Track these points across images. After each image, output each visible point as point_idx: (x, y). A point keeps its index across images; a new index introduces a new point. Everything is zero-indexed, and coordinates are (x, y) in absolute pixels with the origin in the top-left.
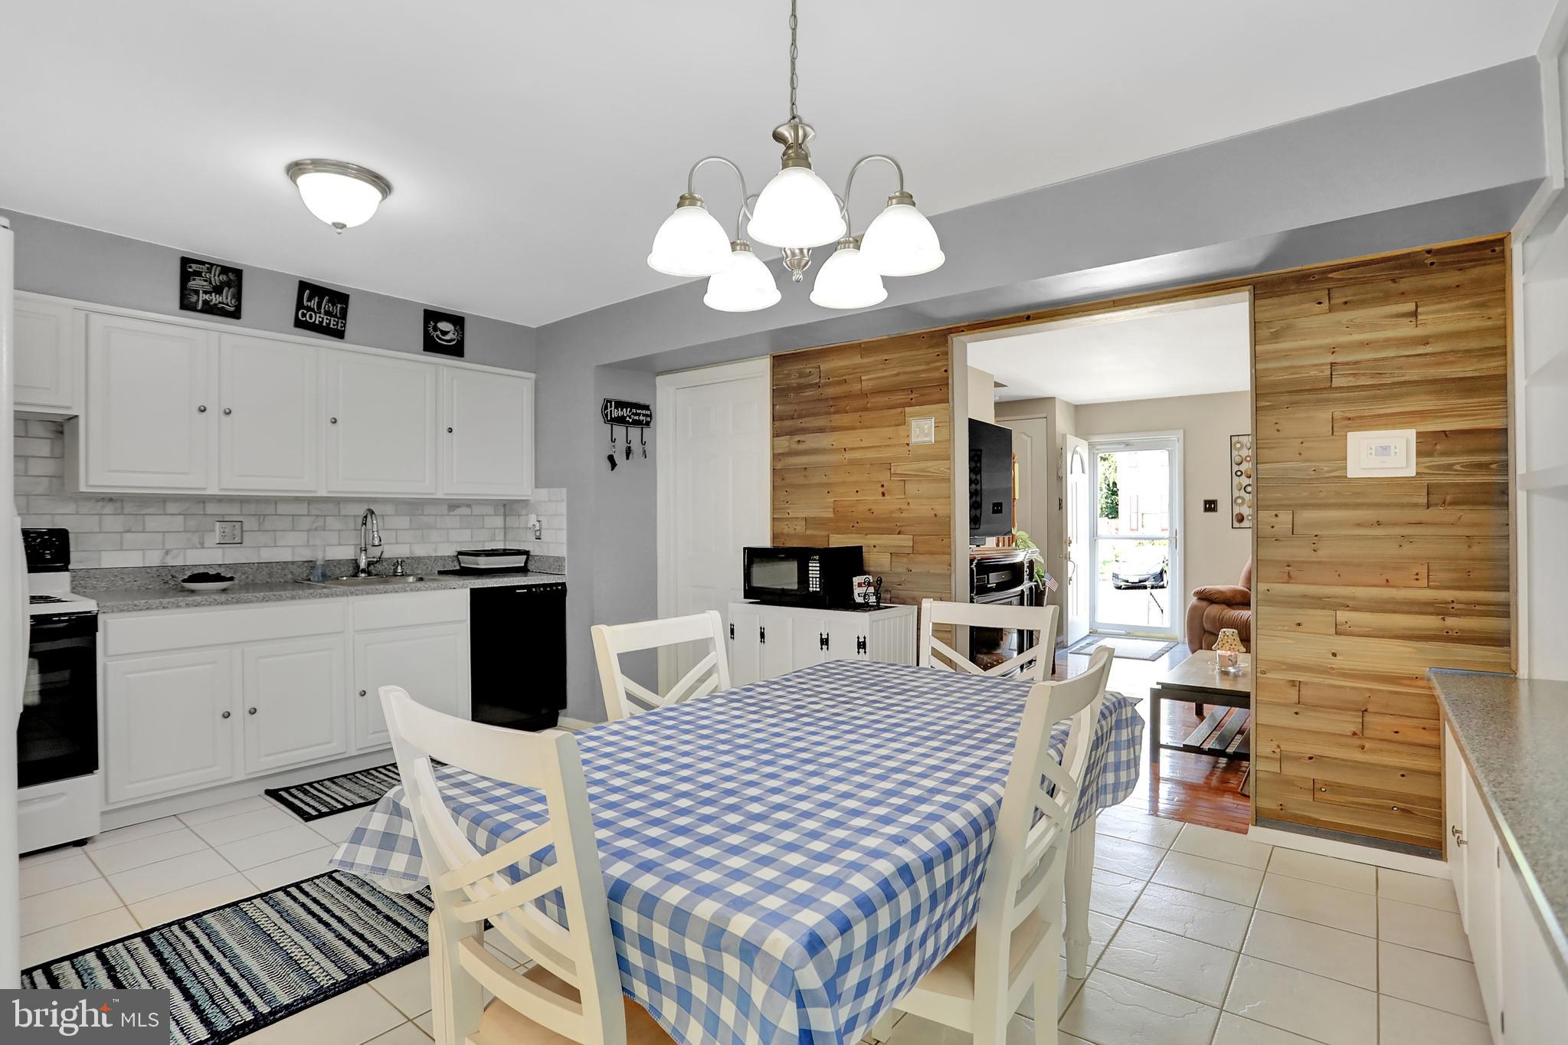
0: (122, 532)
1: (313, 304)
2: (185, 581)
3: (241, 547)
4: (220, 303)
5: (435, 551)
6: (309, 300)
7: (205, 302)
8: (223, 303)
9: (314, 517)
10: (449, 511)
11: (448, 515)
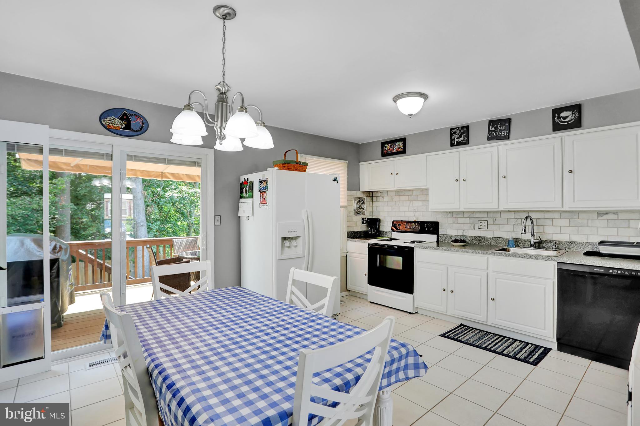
1: (494, 129)
2: (452, 241)
3: (487, 231)
4: (461, 140)
5: (587, 239)
6: (492, 128)
7: (457, 142)
8: (462, 140)
9: (516, 219)
10: (598, 217)
11: (597, 219)
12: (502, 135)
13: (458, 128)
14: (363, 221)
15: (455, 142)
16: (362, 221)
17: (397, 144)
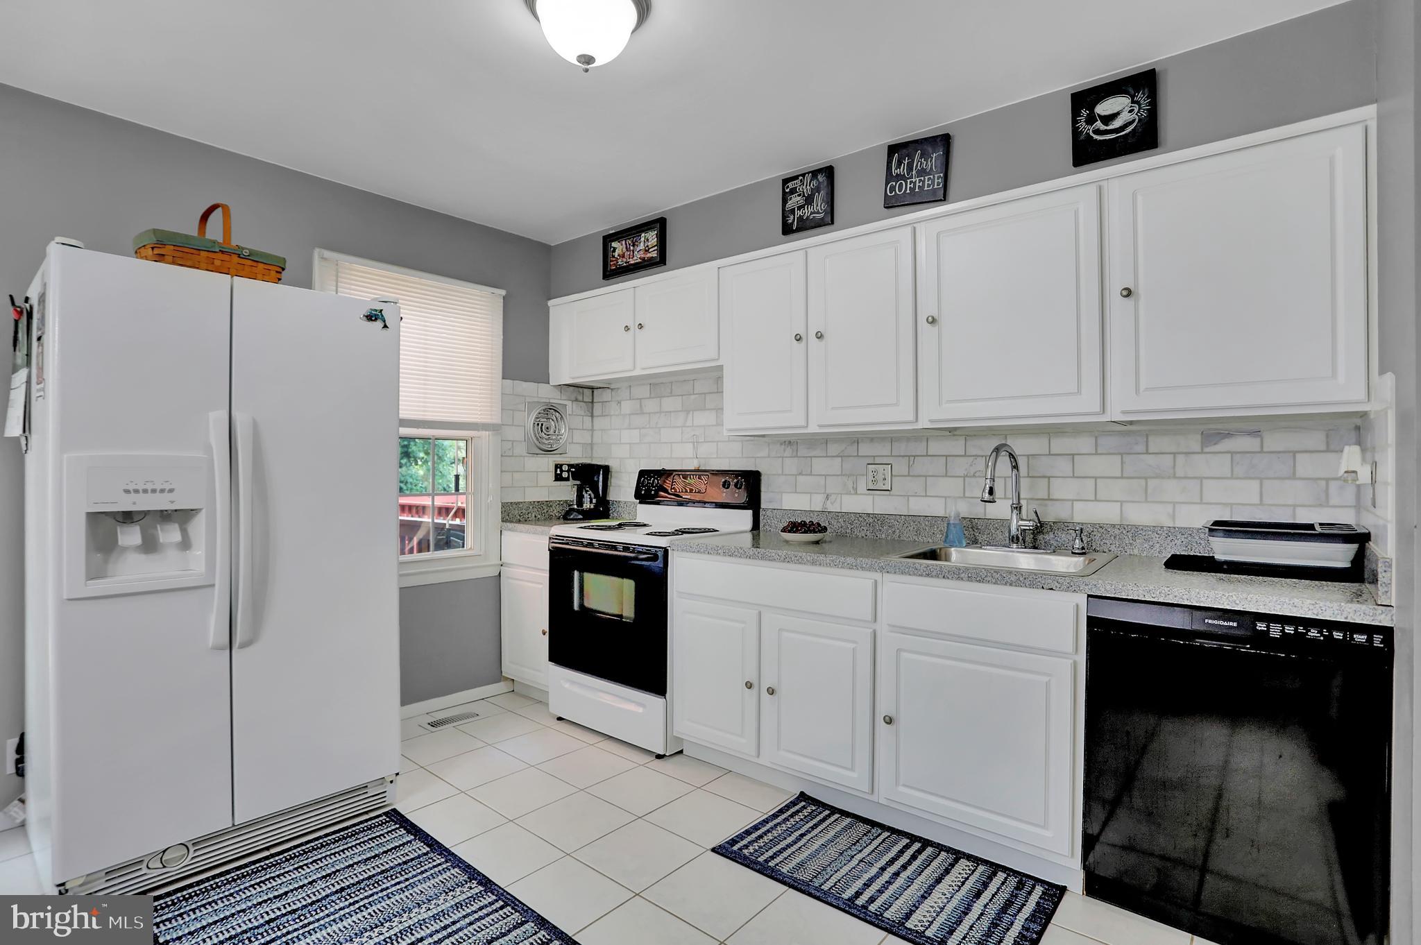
0: (796, 475)
1: (903, 170)
3: (890, 495)
4: (812, 213)
5: (1173, 518)
6: (899, 166)
7: (800, 218)
8: (814, 213)
9: (972, 458)
10: (1203, 445)
11: (1202, 452)
12: (926, 189)
13: (803, 175)
14: (558, 472)
15: (794, 218)
16: (556, 471)
17: (643, 239)
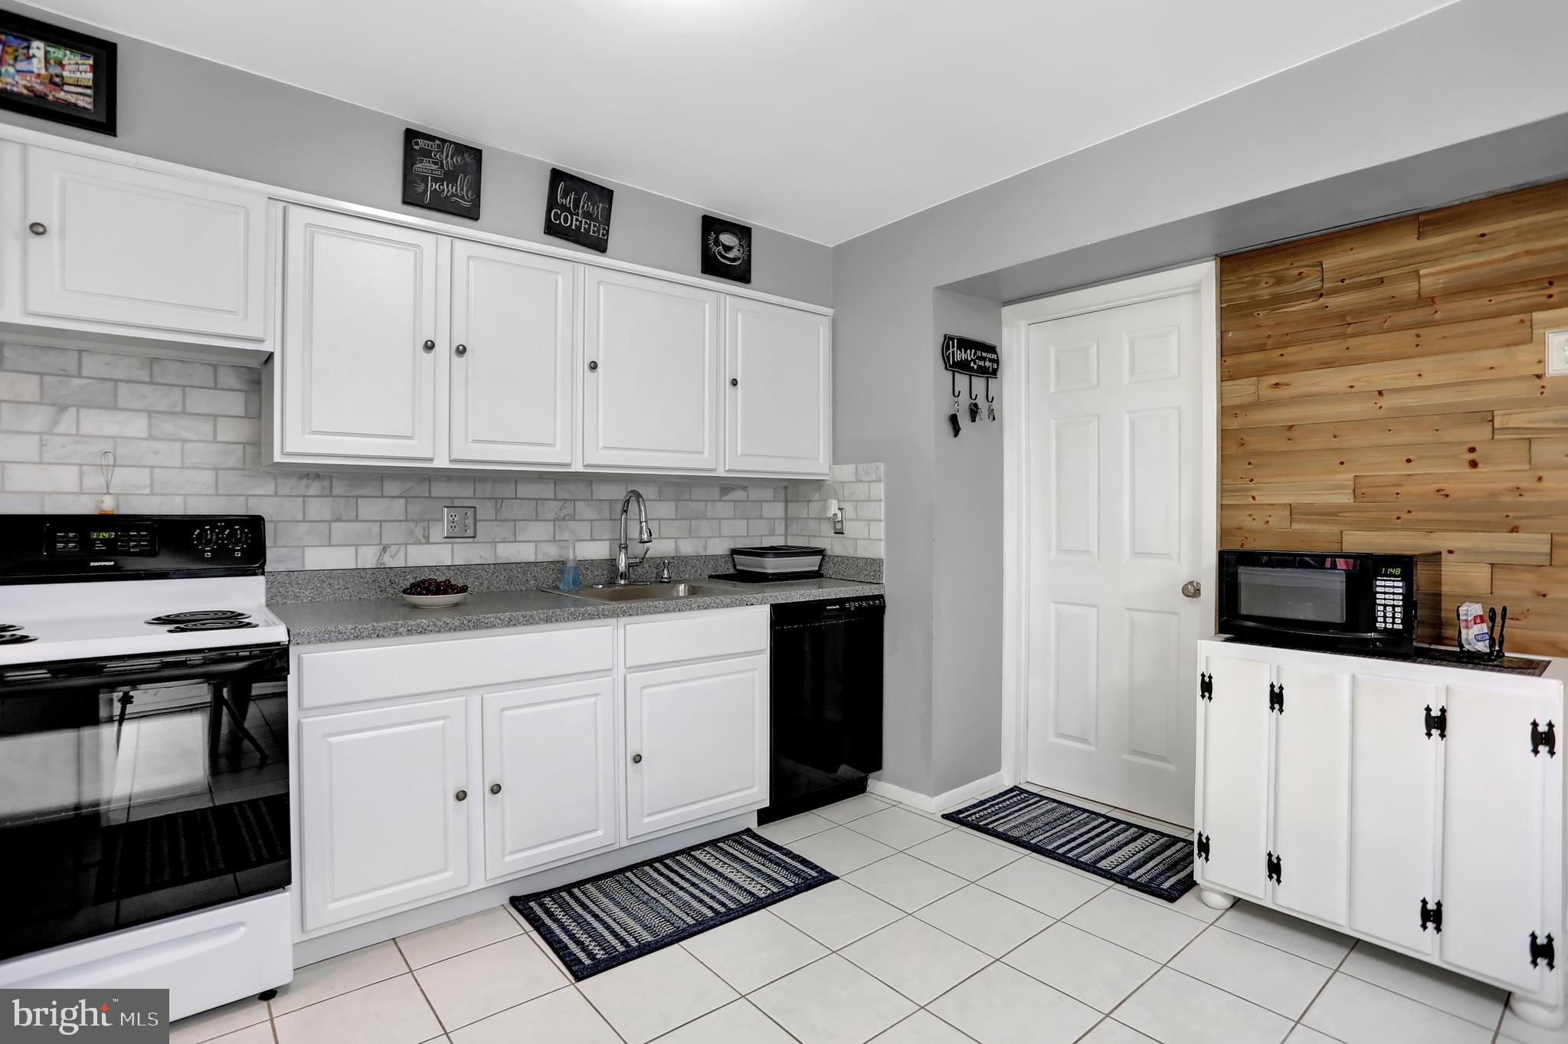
0: (330, 522)
1: (569, 201)
2: (405, 592)
3: (473, 542)
4: (453, 195)
5: (705, 548)
6: (565, 196)
7: (436, 193)
8: (457, 196)
9: (562, 502)
10: (721, 496)
11: (720, 501)
12: (591, 233)
15: (427, 189)
